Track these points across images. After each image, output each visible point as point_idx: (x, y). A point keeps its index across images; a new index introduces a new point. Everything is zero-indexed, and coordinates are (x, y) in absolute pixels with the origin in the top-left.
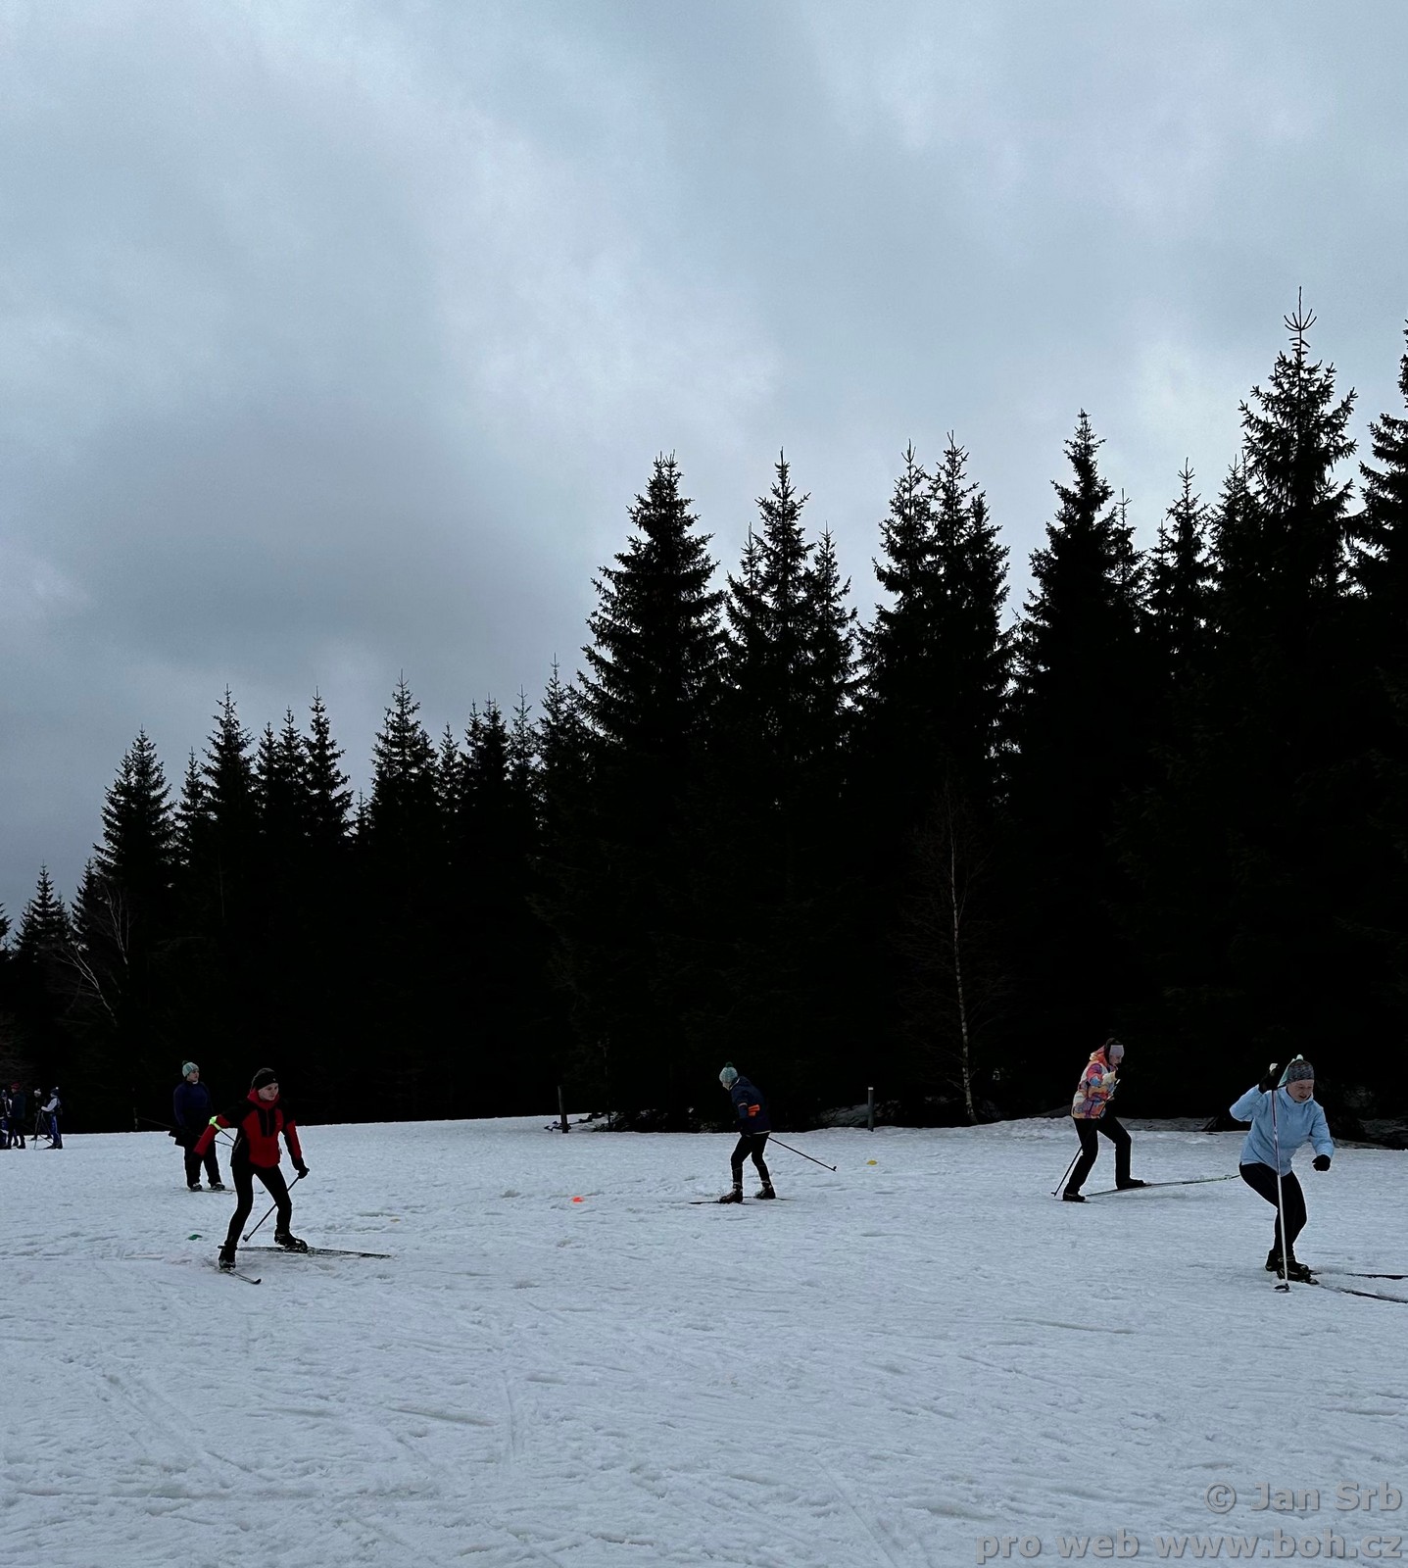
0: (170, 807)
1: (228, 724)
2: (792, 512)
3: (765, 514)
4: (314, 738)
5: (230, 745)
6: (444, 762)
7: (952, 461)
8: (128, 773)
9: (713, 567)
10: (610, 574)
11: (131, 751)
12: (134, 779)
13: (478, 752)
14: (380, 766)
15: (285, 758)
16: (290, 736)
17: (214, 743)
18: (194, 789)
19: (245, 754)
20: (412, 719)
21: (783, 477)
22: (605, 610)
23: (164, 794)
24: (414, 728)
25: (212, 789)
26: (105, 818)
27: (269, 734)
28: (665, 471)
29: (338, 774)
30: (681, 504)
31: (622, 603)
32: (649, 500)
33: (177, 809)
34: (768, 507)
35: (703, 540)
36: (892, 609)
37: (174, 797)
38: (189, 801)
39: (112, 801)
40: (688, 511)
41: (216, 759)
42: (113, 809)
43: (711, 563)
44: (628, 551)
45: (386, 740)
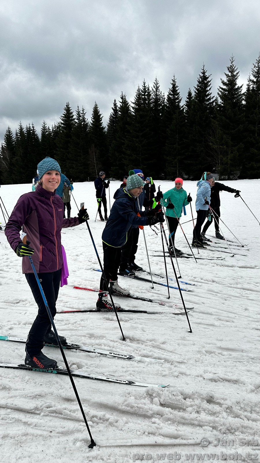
0: (13, 137)
10: (62, 116)
11: (7, 129)
12: (8, 133)
17: (19, 129)
23: (12, 136)
25: (19, 135)
28: (68, 104)
30: (70, 108)
31: (64, 120)
32: (66, 107)
35: (72, 112)
38: (16, 137)
39: (5, 136)
44: (64, 114)
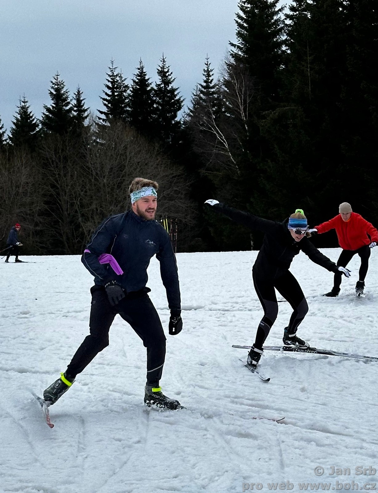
26: (237, 22)
33: (287, 11)
42: (242, 14)
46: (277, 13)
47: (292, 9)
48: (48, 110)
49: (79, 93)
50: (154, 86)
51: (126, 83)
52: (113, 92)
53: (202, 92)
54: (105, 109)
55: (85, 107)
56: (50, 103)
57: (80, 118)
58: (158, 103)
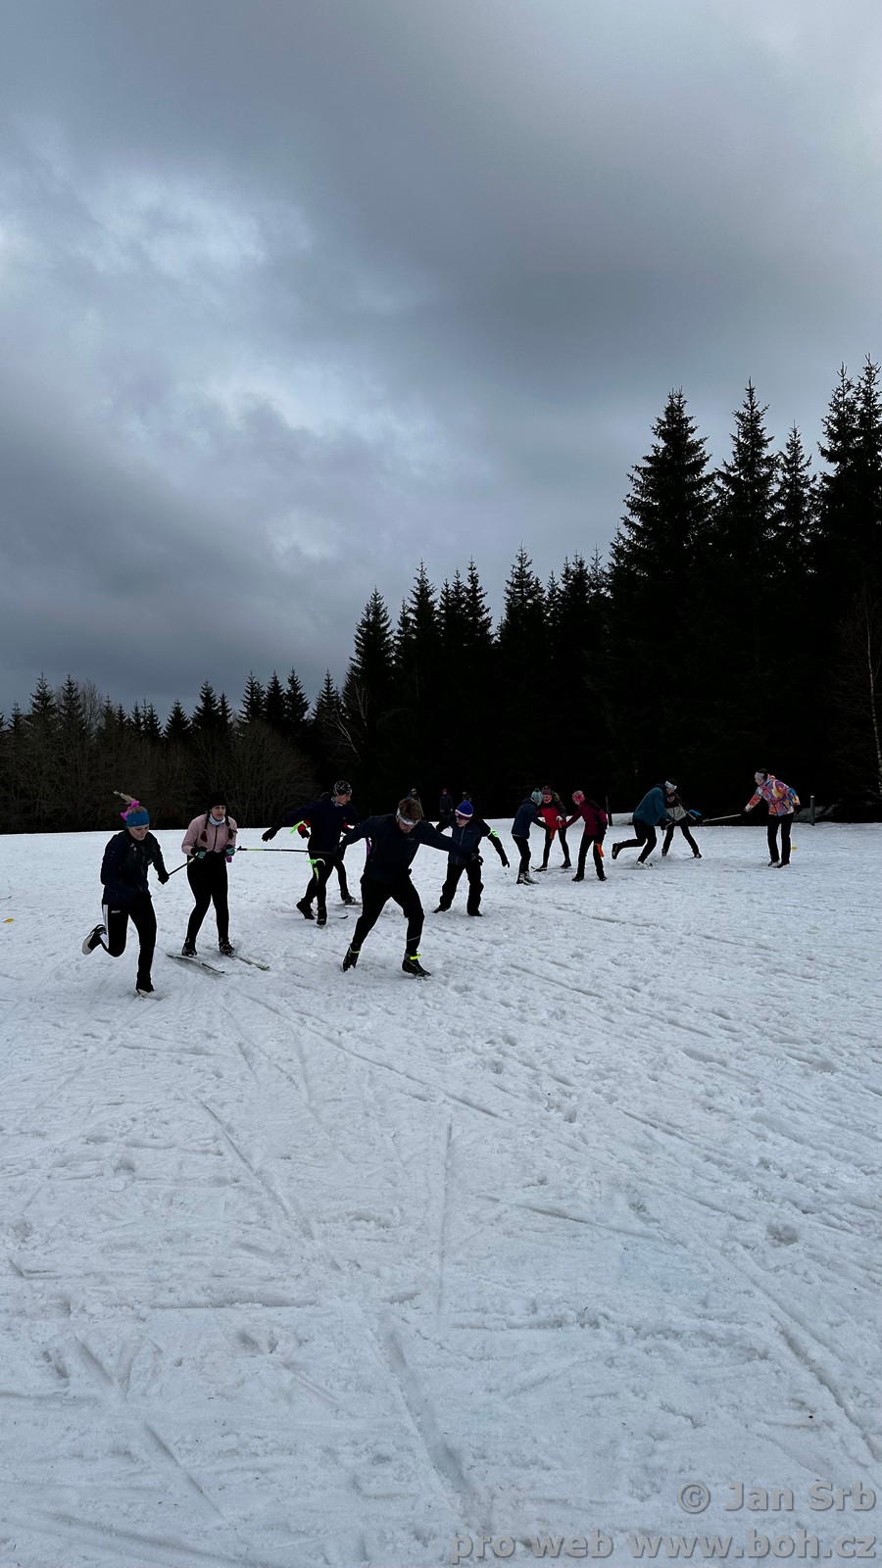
0: (391, 633)
1: (422, 582)
2: (758, 417)
3: (739, 421)
4: (469, 586)
5: (423, 593)
6: (550, 595)
7: (868, 374)
8: (368, 614)
9: (707, 459)
10: (640, 469)
11: (368, 600)
12: (371, 617)
13: (570, 588)
14: (508, 600)
15: (454, 600)
16: (458, 585)
17: (414, 593)
18: (405, 621)
19: (431, 599)
20: (527, 570)
21: (751, 397)
22: (637, 492)
23: (388, 626)
24: (528, 576)
25: (413, 621)
26: (356, 642)
27: (447, 586)
28: (676, 401)
29: (483, 607)
30: (686, 420)
31: (647, 487)
32: (665, 420)
33: (396, 634)
34: (741, 416)
35: (701, 442)
36: (832, 474)
37: (393, 626)
38: (401, 629)
39: (359, 631)
40: (690, 424)
41: (415, 603)
42: (360, 635)
43: (706, 456)
44: (652, 454)
45: (512, 584)
46: (388, 635)
47: (399, 632)
48: (199, 709)
49: (223, 697)
50: (285, 691)
51: (263, 689)
52: (252, 696)
53: (324, 697)
54: (245, 710)
55: (229, 708)
56: (201, 705)
57: (225, 717)
58: (288, 705)
